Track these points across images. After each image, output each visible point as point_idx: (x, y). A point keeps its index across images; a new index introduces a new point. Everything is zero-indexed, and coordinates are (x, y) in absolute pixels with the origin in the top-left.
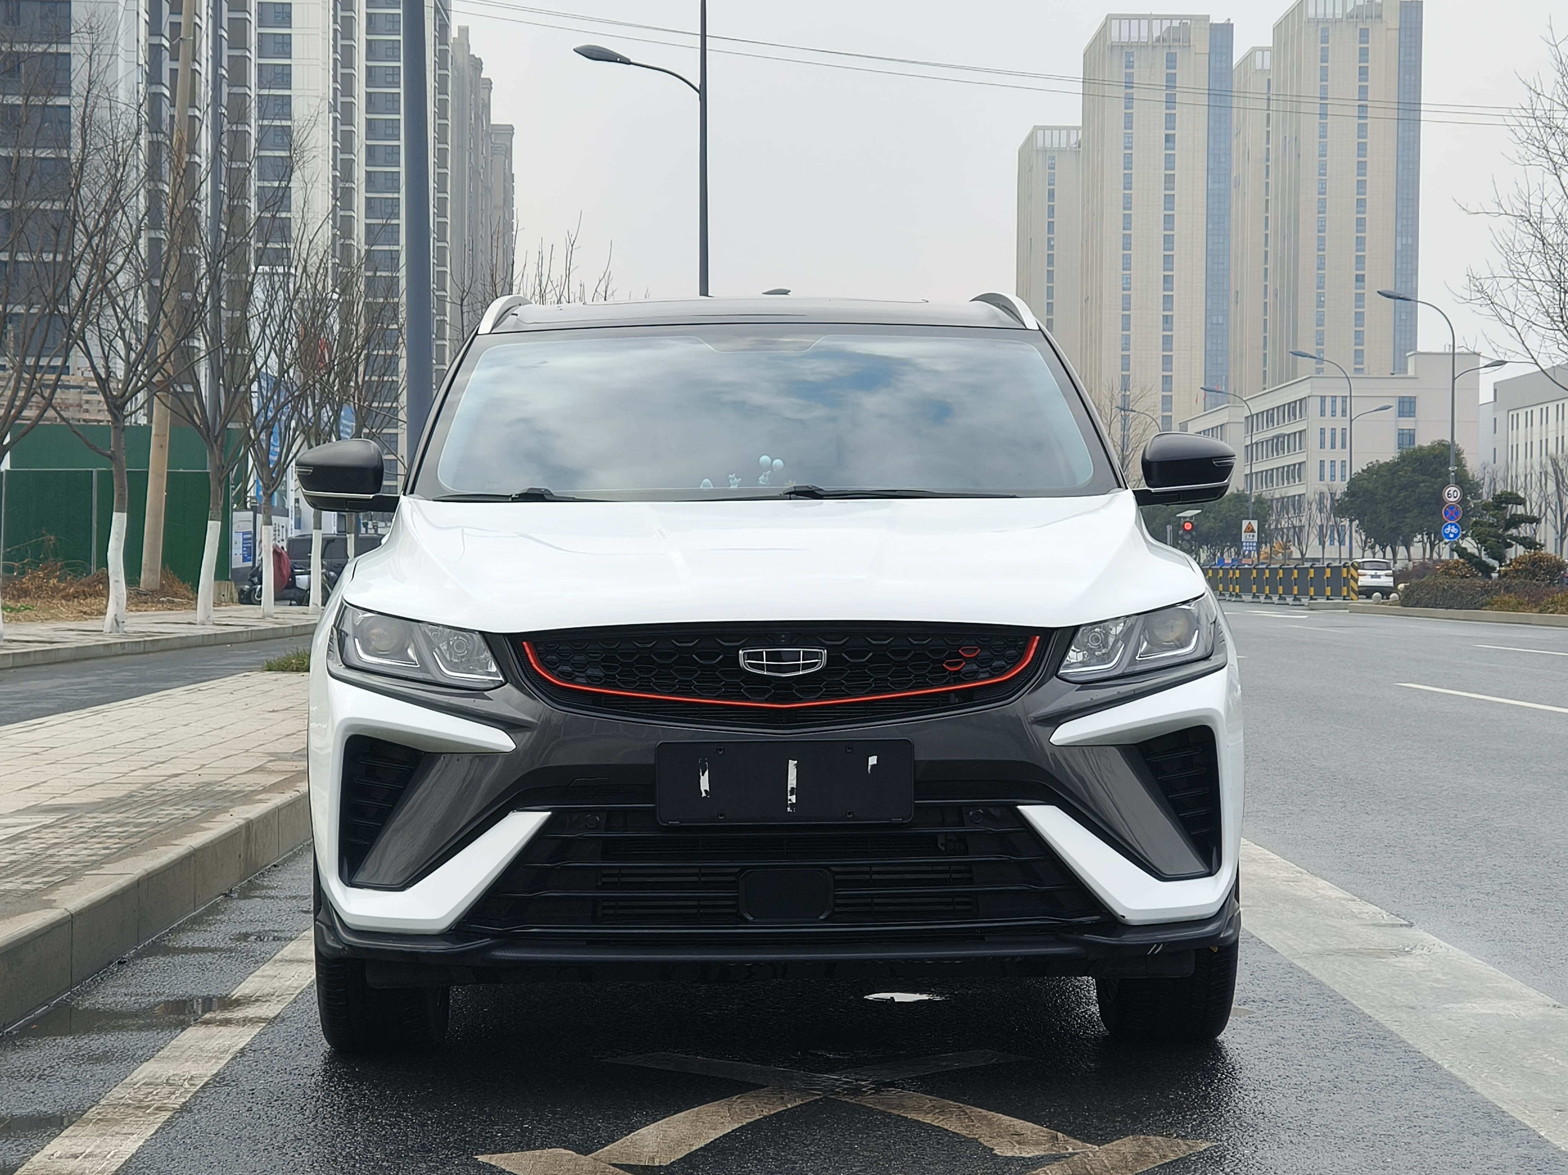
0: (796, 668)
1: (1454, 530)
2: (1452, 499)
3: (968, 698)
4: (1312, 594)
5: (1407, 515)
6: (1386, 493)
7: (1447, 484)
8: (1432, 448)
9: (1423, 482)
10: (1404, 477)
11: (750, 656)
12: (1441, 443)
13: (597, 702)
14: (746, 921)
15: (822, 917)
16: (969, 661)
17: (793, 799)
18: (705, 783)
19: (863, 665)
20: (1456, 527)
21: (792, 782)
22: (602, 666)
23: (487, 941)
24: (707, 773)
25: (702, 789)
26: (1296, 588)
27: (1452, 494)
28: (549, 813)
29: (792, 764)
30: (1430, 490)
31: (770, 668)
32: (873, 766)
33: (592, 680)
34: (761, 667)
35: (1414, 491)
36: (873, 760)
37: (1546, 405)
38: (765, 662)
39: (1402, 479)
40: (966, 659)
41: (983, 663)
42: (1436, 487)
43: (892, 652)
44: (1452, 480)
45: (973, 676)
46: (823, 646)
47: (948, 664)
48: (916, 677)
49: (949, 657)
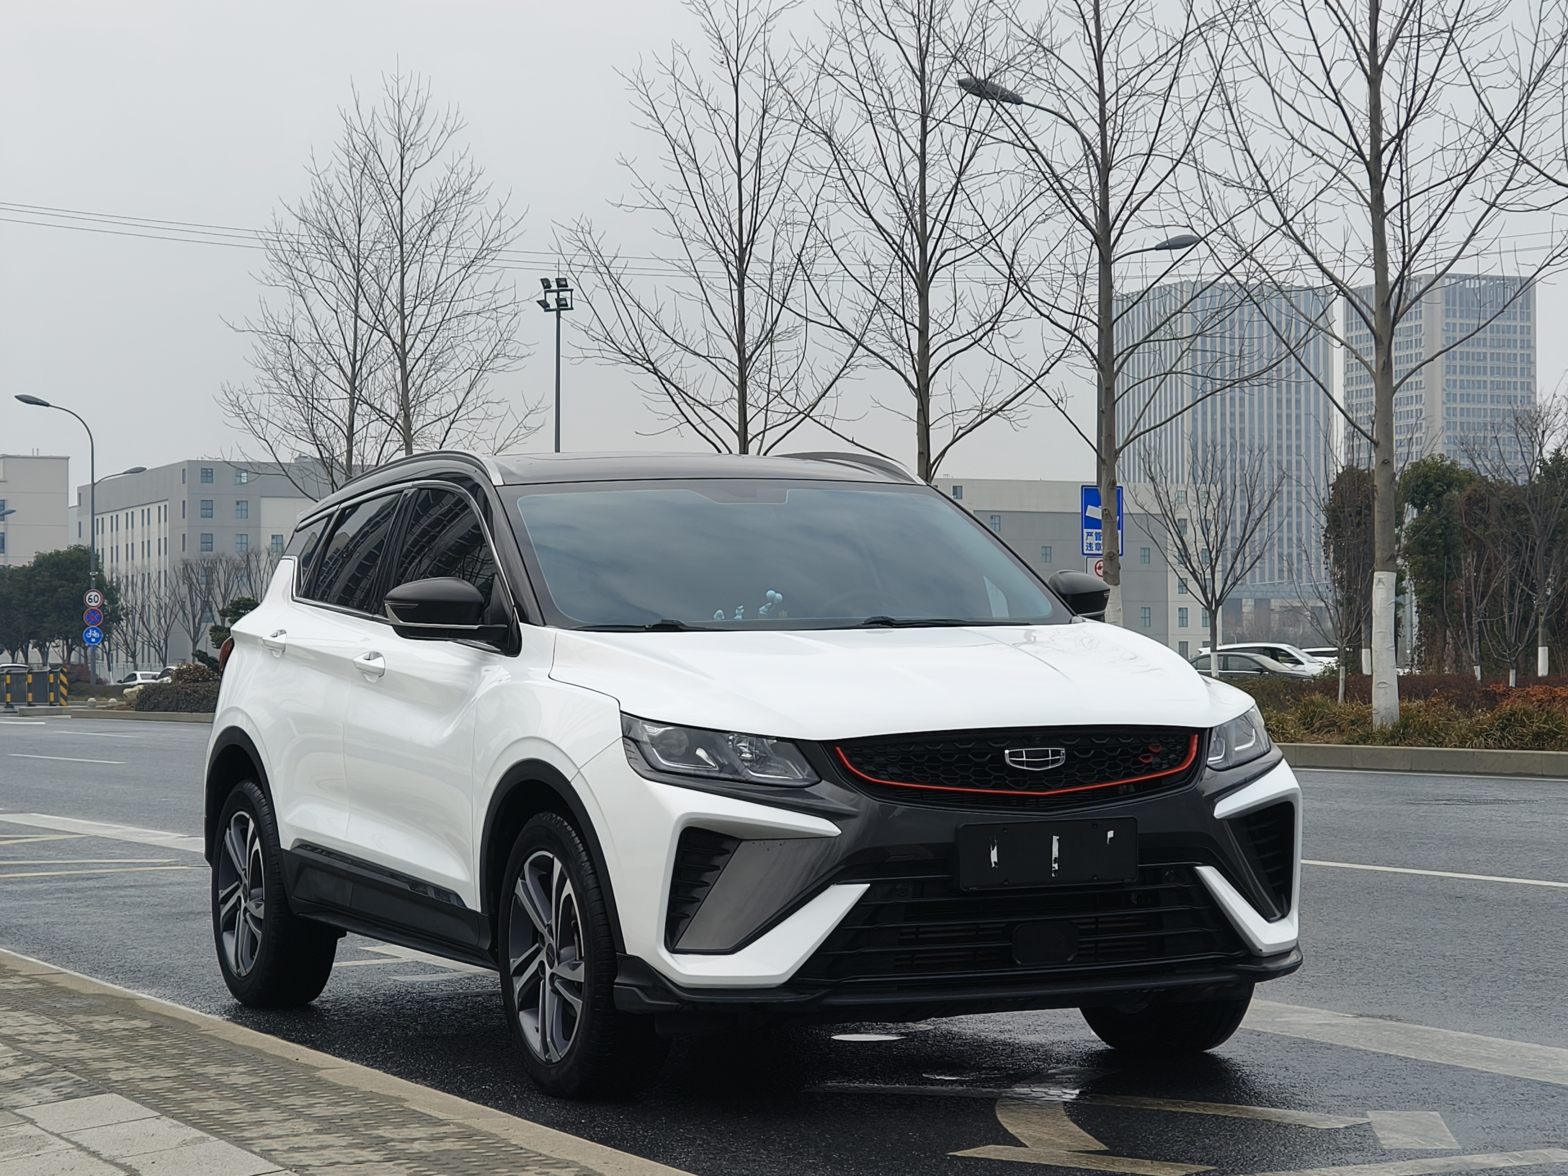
0: (1047, 763)
1: (96, 634)
2: (93, 604)
3: (1156, 785)
4: (30, 700)
5: (44, 620)
6: (22, 598)
7: (89, 589)
8: (69, 553)
9: (61, 587)
10: (41, 582)
11: (1013, 755)
12: (77, 548)
14: (1017, 965)
15: (1069, 960)
16: (1156, 755)
17: (1056, 866)
18: (994, 856)
19: (1089, 759)
20: (98, 631)
21: (1055, 853)
22: (901, 766)
23: (825, 990)
24: (996, 848)
25: (992, 861)
26: (9, 695)
27: (94, 599)
28: (869, 885)
29: (1055, 838)
30: (68, 595)
31: (1028, 764)
32: (1111, 839)
33: (893, 777)
34: (1020, 763)
35: (52, 597)
36: (1110, 834)
37: (132, 510)
38: (1024, 759)
39: (39, 584)
40: (1154, 753)
41: (1164, 756)
42: (74, 591)
43: (1106, 750)
44: (93, 585)
45: (1163, 766)
46: (1062, 745)
47: (1143, 758)
48: (1125, 768)
49: (1143, 752)
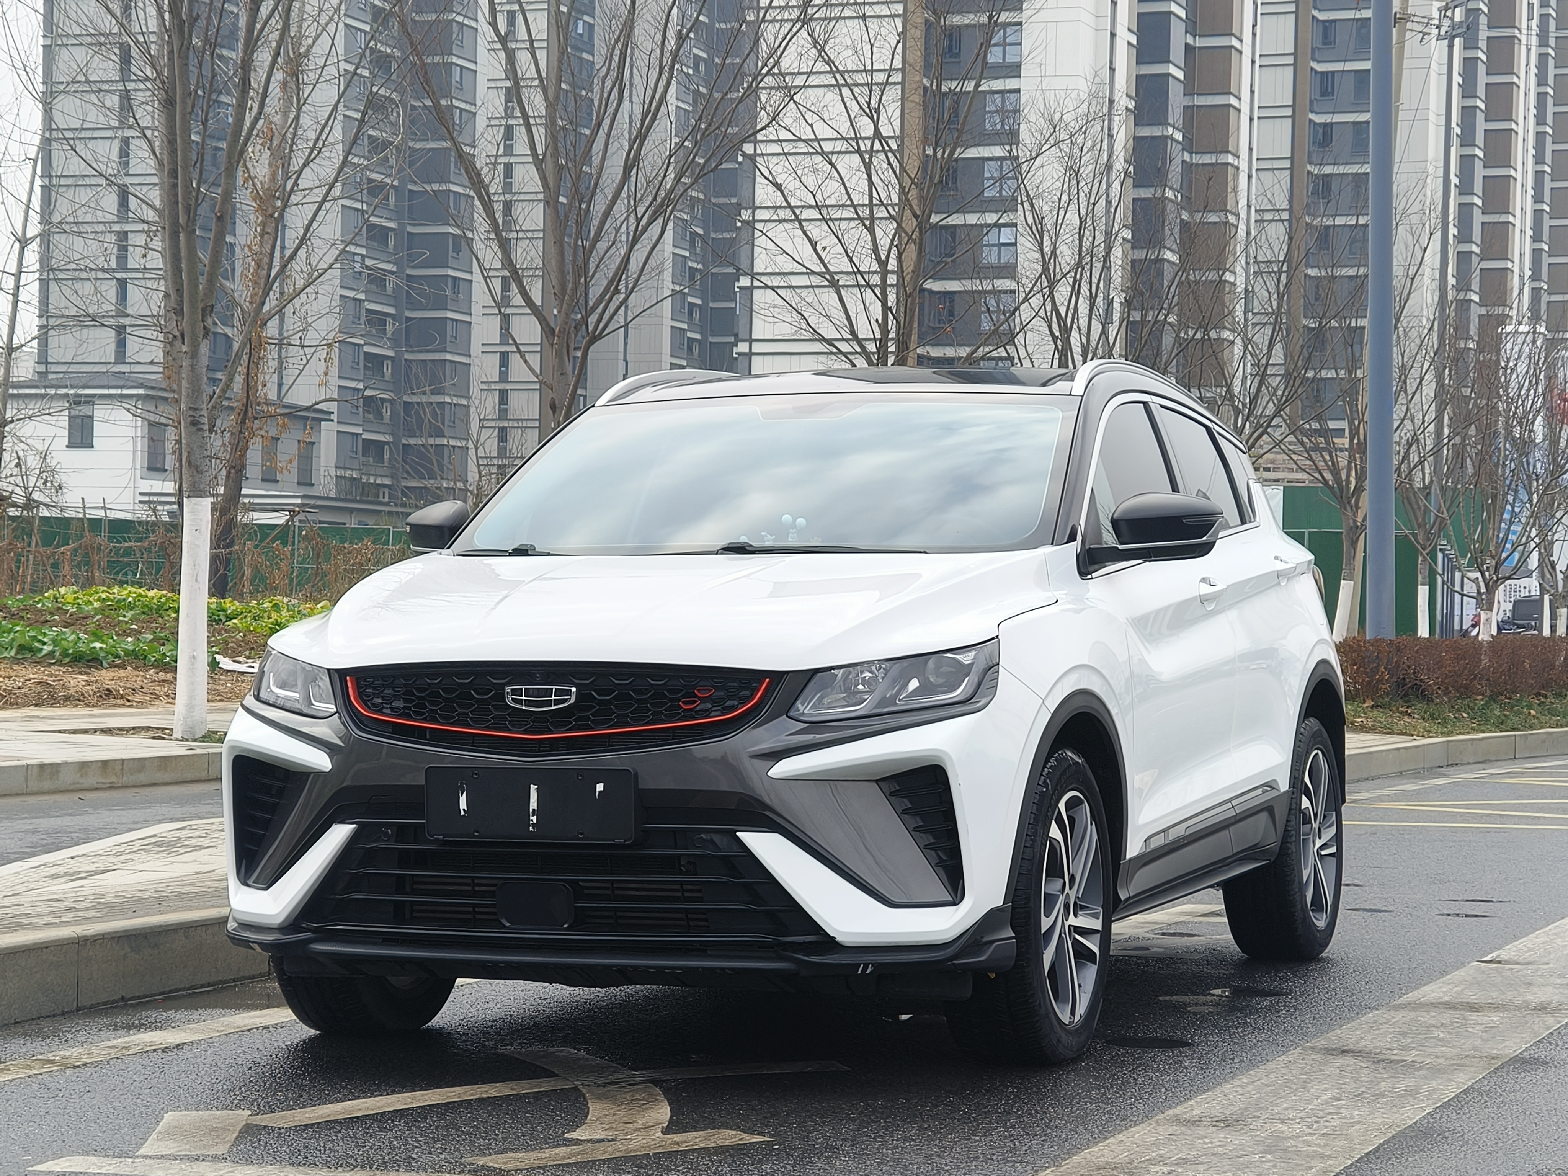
0: (549, 703)
11: (514, 692)
13: (399, 731)
14: (504, 927)
15: (565, 926)
16: (703, 700)
17: (534, 819)
18: (463, 803)
19: (609, 702)
21: (533, 804)
22: (402, 699)
23: (308, 935)
24: (465, 794)
25: (461, 808)
28: (356, 826)
29: (533, 788)
31: (528, 703)
32: (600, 792)
33: (394, 712)
34: (520, 702)
36: (600, 787)
38: (523, 698)
40: (700, 698)
41: (715, 701)
43: (634, 691)
45: (706, 713)
46: (573, 684)
47: (685, 703)
48: (653, 714)
49: (684, 696)
